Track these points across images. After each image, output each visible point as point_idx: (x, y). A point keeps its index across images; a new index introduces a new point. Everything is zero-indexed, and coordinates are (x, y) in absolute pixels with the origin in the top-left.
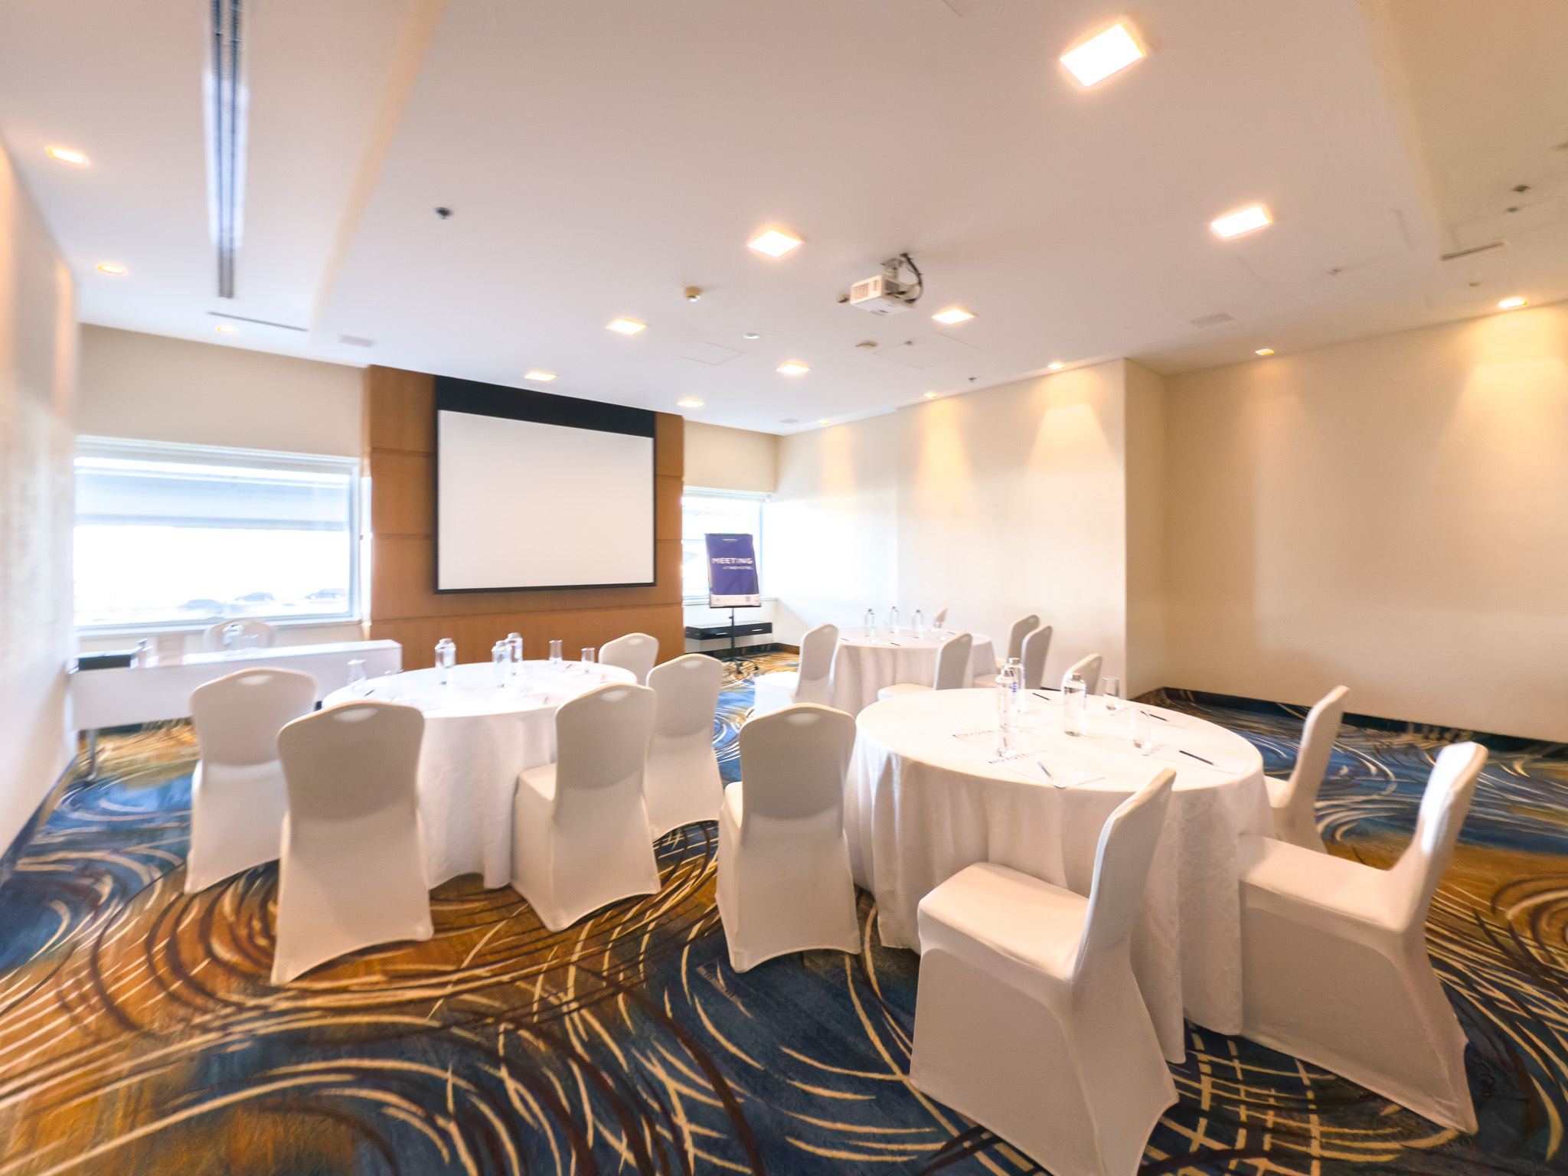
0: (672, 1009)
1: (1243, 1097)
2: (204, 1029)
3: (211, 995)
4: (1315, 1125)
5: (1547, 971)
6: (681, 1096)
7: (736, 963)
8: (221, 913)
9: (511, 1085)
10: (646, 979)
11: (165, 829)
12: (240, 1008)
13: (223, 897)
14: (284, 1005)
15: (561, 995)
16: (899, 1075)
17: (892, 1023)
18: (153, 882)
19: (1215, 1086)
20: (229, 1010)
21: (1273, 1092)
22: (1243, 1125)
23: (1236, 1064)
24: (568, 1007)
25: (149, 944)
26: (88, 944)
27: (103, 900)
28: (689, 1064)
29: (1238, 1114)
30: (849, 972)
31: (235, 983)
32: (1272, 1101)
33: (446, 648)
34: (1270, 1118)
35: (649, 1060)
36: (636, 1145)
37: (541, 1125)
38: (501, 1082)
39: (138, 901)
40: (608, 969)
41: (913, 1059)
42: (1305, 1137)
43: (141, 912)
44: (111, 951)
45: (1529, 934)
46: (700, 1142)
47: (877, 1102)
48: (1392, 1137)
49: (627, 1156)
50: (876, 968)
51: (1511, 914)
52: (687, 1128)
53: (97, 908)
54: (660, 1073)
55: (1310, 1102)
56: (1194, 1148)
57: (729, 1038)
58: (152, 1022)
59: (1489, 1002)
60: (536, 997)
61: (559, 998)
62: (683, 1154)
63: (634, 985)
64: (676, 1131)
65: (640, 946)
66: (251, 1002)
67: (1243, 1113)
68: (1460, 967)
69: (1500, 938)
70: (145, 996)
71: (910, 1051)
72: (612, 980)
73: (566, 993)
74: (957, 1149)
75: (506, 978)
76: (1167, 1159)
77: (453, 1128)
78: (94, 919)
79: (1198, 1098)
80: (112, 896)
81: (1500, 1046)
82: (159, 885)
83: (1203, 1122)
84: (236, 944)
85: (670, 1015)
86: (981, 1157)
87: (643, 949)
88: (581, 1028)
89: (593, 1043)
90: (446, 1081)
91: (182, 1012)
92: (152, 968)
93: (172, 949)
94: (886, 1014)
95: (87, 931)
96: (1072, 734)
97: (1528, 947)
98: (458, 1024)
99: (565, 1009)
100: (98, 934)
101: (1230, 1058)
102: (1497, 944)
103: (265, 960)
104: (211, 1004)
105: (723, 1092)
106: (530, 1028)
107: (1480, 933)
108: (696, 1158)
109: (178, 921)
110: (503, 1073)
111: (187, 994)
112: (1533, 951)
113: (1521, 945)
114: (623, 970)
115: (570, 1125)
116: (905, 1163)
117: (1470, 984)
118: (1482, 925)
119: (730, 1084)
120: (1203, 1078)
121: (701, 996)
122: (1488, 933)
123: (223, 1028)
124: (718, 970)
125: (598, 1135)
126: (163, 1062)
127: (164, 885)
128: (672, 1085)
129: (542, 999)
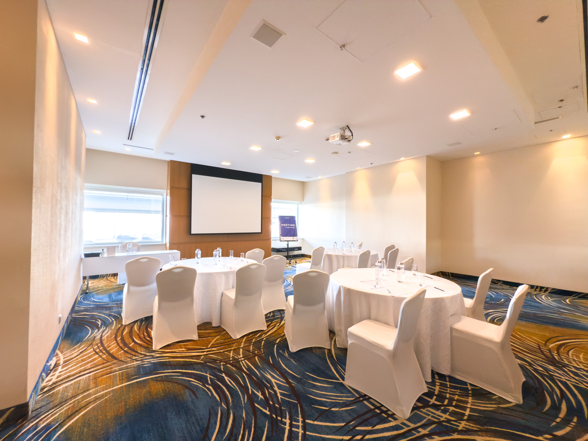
0: (272, 361)
1: (448, 391)
2: (137, 360)
3: (137, 352)
4: (470, 400)
5: (559, 362)
6: (276, 383)
7: (291, 349)
8: (135, 330)
9: (226, 378)
10: (264, 353)
11: (112, 307)
12: (146, 355)
13: (134, 327)
14: (158, 355)
15: (238, 356)
16: (341, 381)
17: (340, 367)
18: (113, 321)
19: (440, 388)
20: (143, 356)
21: (458, 391)
22: (447, 398)
23: (448, 383)
24: (241, 359)
25: (116, 338)
26: (99, 337)
27: (99, 326)
28: (278, 376)
29: (446, 396)
30: (326, 354)
31: (143, 349)
32: (458, 393)
33: (198, 252)
34: (456, 397)
35: (266, 374)
36: (263, 394)
37: (236, 388)
38: (223, 377)
39: (109, 326)
40: (252, 350)
41: (346, 377)
42: (467, 402)
43: (111, 329)
44: (106, 339)
45: (556, 352)
46: (282, 394)
47: (334, 387)
48: (495, 404)
49: (261, 396)
50: (335, 353)
51: (551, 346)
52: (278, 391)
53: (99, 329)
54: (269, 377)
55: (470, 394)
56: (431, 403)
57: (289, 369)
58: (121, 358)
59: (536, 370)
60: (231, 356)
61: (238, 357)
62: (278, 397)
63: (260, 354)
64: (275, 392)
65: (261, 344)
66: (148, 354)
67: (448, 396)
68: (529, 360)
69: (545, 353)
70: (118, 351)
71: (345, 375)
72: (253, 353)
73: (240, 356)
74: (358, 400)
75: (221, 351)
76: (422, 406)
77: (211, 387)
78: (98, 331)
79: (434, 391)
80: (101, 325)
81: (536, 382)
82: (114, 322)
83: (435, 397)
84: (140, 339)
85: (271, 362)
86: (365, 402)
87: (262, 345)
88: (245, 365)
89: (249, 369)
90: (207, 376)
91: (129, 356)
92: (118, 344)
93: (122, 339)
94: (338, 365)
95: (97, 334)
96: (400, 282)
97: (554, 355)
98: (209, 362)
99: (240, 360)
100: (100, 335)
101: (446, 381)
102: (543, 354)
103: (150, 344)
104: (137, 354)
105: (288, 382)
106: (230, 364)
107: (539, 351)
108: (281, 398)
109: (122, 332)
110: (224, 375)
111: (129, 351)
112: (556, 357)
113: (552, 355)
114: (257, 350)
115: (244, 389)
116: (342, 402)
117: (530, 365)
118: (540, 348)
119: (290, 381)
120: (437, 386)
121: (280, 357)
122: (541, 351)
123: (141, 360)
124: (286, 351)
125: (252, 391)
126: (127, 368)
127: (116, 323)
128: (273, 380)
129: (233, 357)
